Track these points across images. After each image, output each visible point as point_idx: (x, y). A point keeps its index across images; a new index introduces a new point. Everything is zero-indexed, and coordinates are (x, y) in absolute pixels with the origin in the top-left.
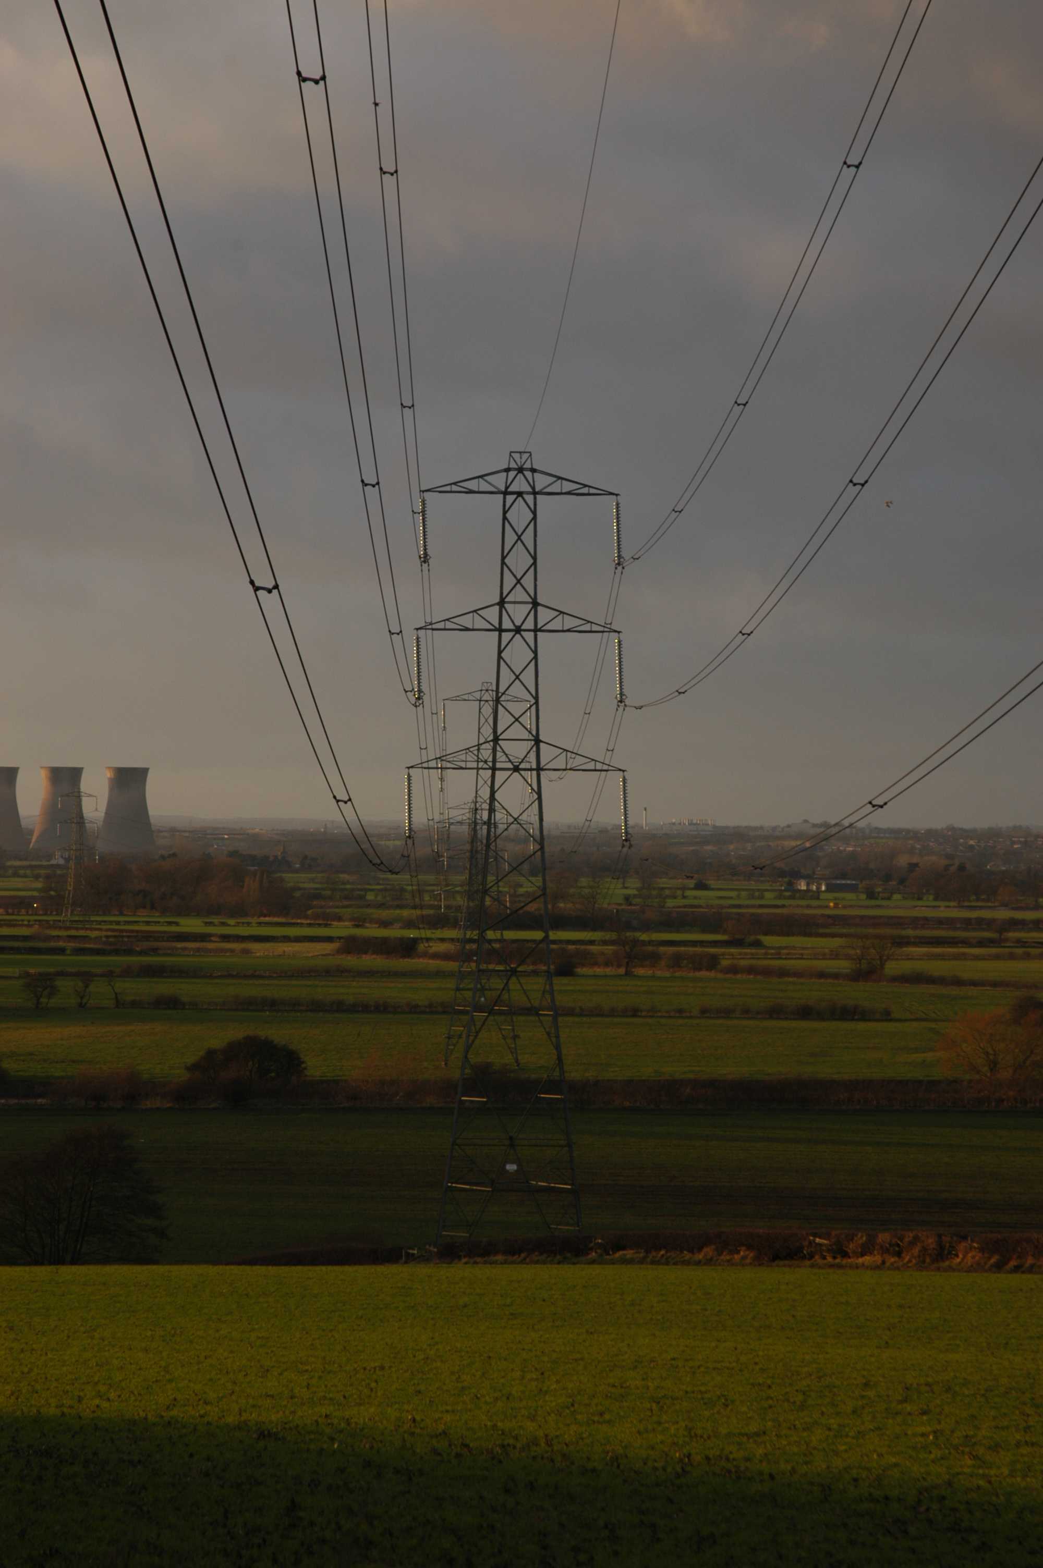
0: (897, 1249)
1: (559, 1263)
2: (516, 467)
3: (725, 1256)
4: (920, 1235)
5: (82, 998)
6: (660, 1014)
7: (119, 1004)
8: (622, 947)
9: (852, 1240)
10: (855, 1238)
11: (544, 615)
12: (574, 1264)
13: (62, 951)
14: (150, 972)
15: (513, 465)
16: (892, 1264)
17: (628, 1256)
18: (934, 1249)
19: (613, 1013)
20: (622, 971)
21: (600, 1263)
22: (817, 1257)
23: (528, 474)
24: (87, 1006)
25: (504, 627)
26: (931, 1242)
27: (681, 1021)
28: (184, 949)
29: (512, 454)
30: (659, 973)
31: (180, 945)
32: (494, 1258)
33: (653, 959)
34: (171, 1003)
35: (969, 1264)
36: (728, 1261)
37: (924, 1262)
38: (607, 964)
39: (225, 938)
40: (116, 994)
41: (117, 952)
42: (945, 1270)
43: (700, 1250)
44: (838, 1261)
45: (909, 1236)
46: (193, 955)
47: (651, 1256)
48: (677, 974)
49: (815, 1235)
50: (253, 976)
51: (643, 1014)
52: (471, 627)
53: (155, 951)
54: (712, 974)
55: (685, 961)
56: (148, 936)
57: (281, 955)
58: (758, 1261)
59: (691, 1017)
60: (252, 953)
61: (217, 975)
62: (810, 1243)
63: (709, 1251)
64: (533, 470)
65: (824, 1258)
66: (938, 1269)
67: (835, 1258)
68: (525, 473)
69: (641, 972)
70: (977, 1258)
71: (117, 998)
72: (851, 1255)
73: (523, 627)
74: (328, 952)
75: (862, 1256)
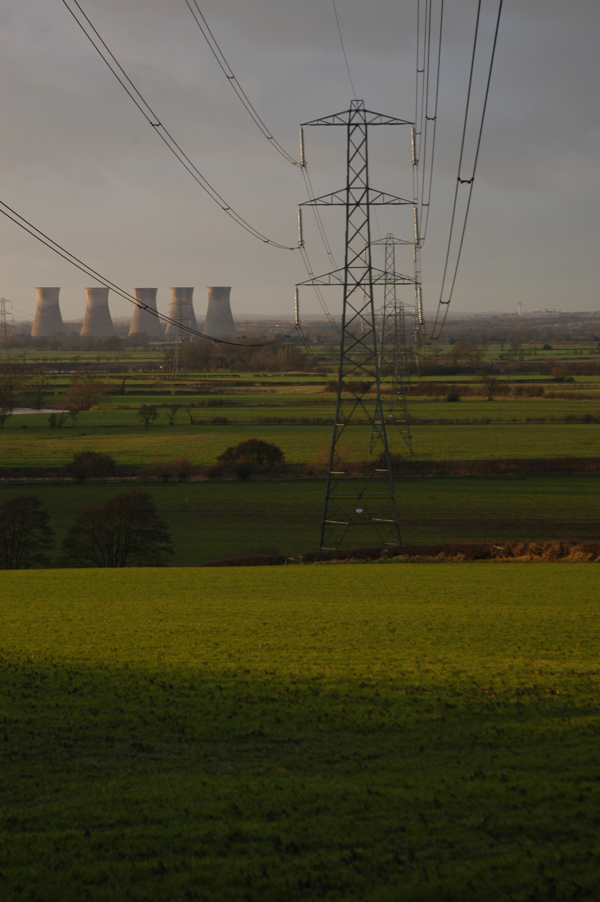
0: (540, 551)
1: (364, 563)
2: (355, 109)
3: (449, 558)
4: (551, 543)
5: (172, 419)
6: (503, 422)
7: (193, 422)
8: (486, 385)
9: (516, 547)
10: (518, 546)
11: (372, 195)
12: (371, 563)
13: (169, 393)
14: (214, 404)
15: (353, 108)
16: (536, 560)
17: (400, 559)
18: (559, 551)
19: (475, 422)
20: (487, 398)
21: (385, 563)
22: (498, 557)
23: (362, 113)
24: (175, 424)
25: (350, 202)
26: (557, 547)
27: (514, 426)
28: (238, 391)
29: (353, 102)
30: (508, 399)
31: (236, 388)
32: (331, 561)
33: (506, 390)
34: (223, 422)
35: (576, 559)
36: (451, 560)
37: (553, 558)
38: (479, 394)
39: (264, 384)
40: (191, 417)
41: (200, 393)
42: (563, 562)
43: (437, 554)
44: (509, 558)
45: (545, 544)
46: (243, 394)
47: (411, 558)
48: (520, 399)
49: (497, 545)
50: (274, 406)
51: (494, 422)
52: (330, 203)
53: (221, 392)
54: (539, 399)
55: (524, 392)
56: (219, 384)
57: (293, 393)
58: (466, 560)
59: (521, 424)
60: (277, 392)
61: (253, 405)
62: (494, 549)
63: (441, 555)
64: (365, 111)
65: (501, 557)
66: (559, 562)
67: (507, 557)
68: (360, 112)
69: (499, 398)
70: (580, 555)
71: (192, 419)
72: (515, 555)
73: (361, 202)
74: (320, 391)
75: (521, 555)
